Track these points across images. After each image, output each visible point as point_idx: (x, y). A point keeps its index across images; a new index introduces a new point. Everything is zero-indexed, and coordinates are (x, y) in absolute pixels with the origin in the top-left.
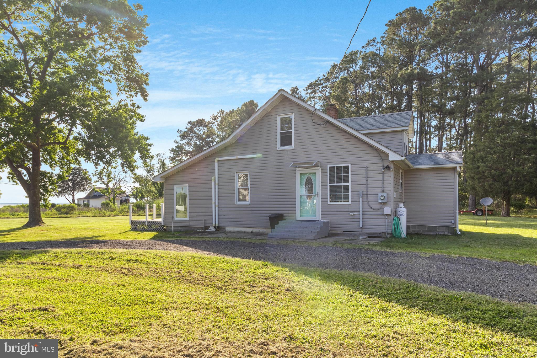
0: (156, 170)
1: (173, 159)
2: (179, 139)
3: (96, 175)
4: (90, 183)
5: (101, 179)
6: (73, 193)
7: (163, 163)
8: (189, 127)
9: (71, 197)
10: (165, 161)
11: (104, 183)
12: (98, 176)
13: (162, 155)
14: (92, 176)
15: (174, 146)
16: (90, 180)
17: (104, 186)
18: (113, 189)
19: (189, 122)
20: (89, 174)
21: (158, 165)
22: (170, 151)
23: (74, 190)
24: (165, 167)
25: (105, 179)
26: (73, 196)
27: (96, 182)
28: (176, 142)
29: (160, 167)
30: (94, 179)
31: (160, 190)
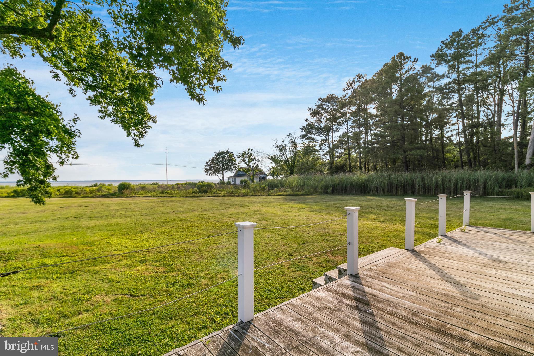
0: (288, 150)
1: (303, 137)
2: (309, 117)
3: (239, 157)
4: (235, 164)
5: (244, 160)
6: (223, 172)
7: (294, 142)
8: (319, 104)
9: (222, 175)
10: (296, 141)
11: (245, 163)
12: (241, 158)
13: (293, 135)
14: (236, 158)
15: (305, 124)
16: (235, 161)
17: (245, 166)
18: (252, 169)
19: (319, 99)
20: (234, 156)
21: (289, 145)
22: (301, 130)
23: (223, 170)
24: (296, 147)
25: (247, 160)
26: (223, 174)
27: (240, 163)
28: (307, 120)
29: (292, 146)
30: (238, 160)
31: (291, 168)
